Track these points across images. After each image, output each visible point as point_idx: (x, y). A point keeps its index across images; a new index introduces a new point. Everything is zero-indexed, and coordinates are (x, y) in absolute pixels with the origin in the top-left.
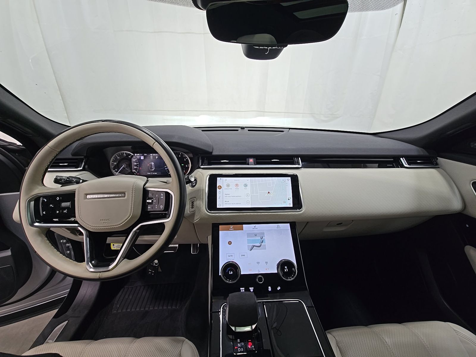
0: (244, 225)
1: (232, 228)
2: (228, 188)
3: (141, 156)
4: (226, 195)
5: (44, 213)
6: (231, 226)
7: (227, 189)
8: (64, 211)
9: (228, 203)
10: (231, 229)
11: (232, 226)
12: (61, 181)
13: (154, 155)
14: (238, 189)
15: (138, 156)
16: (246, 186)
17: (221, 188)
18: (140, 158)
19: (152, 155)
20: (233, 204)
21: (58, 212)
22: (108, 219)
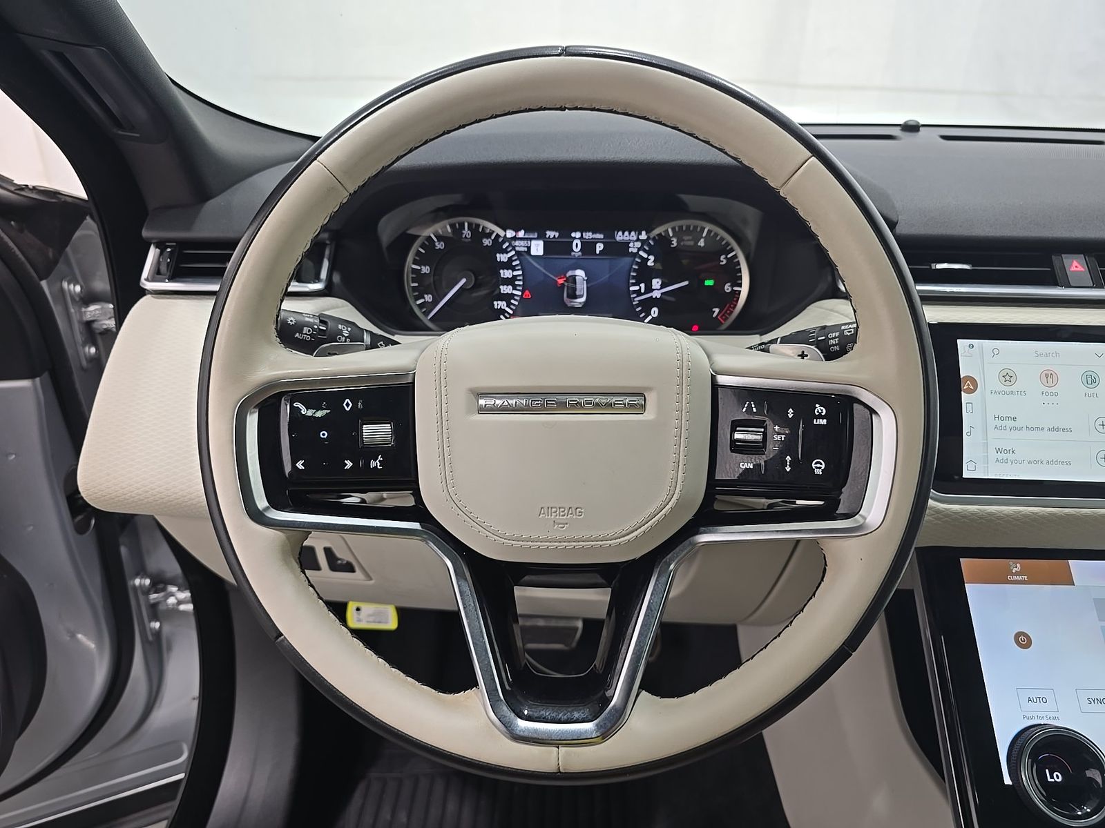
0: (1072, 563)
1: (1017, 574)
2: (1008, 389)
3: (531, 239)
4: (999, 423)
5: (300, 465)
6: (1011, 562)
7: (1005, 393)
8: (373, 464)
9: (1010, 456)
10: (1016, 578)
11: (1016, 566)
12: (301, 332)
13: (588, 235)
14: (1056, 394)
15: (521, 239)
16: (1094, 381)
17: (976, 388)
18: (529, 248)
19: (578, 235)
20: (1036, 462)
21: (349, 464)
22: (574, 506)
